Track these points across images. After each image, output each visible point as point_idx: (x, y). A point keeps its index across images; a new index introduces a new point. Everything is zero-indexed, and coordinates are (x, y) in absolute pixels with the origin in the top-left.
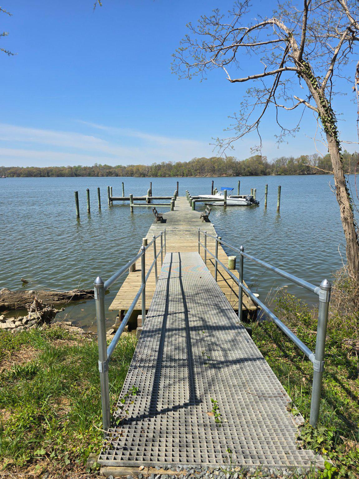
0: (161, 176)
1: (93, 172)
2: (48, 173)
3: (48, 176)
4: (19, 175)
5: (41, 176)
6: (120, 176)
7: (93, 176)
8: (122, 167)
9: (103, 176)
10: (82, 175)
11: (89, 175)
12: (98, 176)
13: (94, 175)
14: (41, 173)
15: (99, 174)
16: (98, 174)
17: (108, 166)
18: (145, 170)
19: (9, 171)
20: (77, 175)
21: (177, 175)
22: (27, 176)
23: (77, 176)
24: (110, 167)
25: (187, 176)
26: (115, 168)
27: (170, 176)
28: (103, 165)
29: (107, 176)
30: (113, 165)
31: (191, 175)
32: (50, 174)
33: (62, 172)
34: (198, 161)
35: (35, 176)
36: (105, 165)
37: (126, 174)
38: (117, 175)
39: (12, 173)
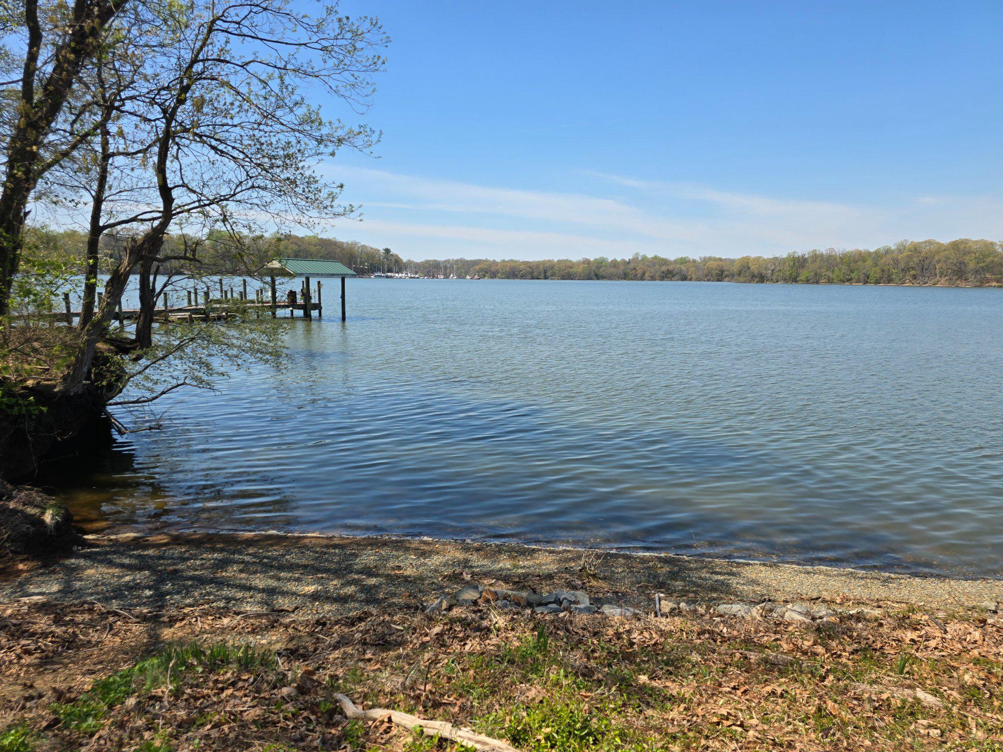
0: (807, 281)
1: (634, 271)
2: (545, 272)
3: (546, 278)
4: (494, 275)
5: (532, 278)
6: (690, 280)
7: (631, 279)
8: (689, 261)
9: (653, 278)
10: (610, 277)
11: (625, 276)
12: (642, 279)
13: (635, 278)
14: (533, 272)
15: (646, 275)
16: (644, 274)
17: (662, 259)
18: (766, 269)
19: (477, 267)
20: (598, 277)
21: (849, 280)
22: (508, 278)
23: (598, 279)
24: (665, 262)
25: (877, 282)
26: (675, 262)
27: (830, 281)
28: (650, 256)
29: (662, 278)
30: (672, 257)
31: (890, 281)
32: (548, 274)
33: (571, 270)
34: (916, 249)
35: (523, 277)
36: (656, 257)
37: (706, 275)
38: (684, 278)
39: (481, 270)
